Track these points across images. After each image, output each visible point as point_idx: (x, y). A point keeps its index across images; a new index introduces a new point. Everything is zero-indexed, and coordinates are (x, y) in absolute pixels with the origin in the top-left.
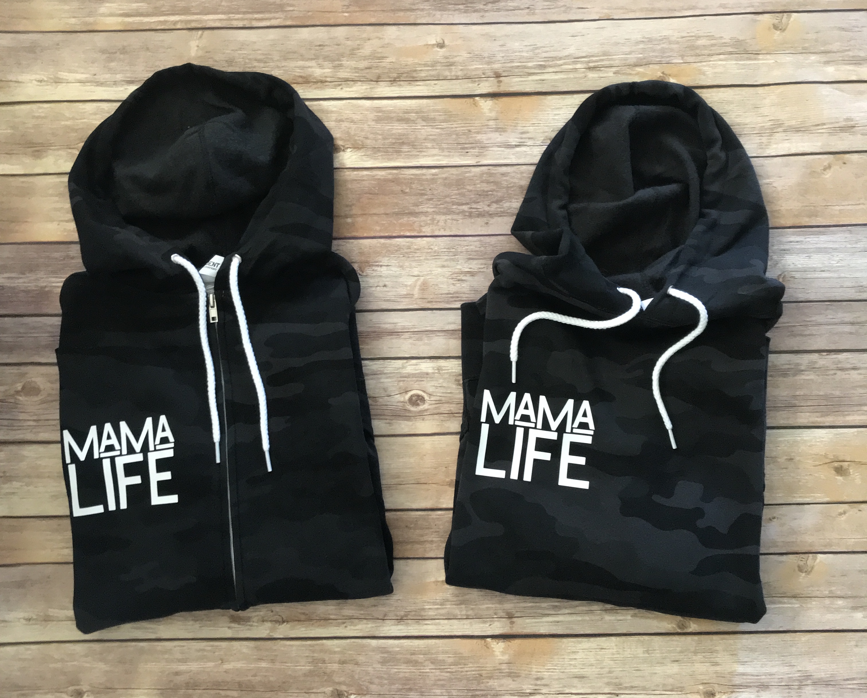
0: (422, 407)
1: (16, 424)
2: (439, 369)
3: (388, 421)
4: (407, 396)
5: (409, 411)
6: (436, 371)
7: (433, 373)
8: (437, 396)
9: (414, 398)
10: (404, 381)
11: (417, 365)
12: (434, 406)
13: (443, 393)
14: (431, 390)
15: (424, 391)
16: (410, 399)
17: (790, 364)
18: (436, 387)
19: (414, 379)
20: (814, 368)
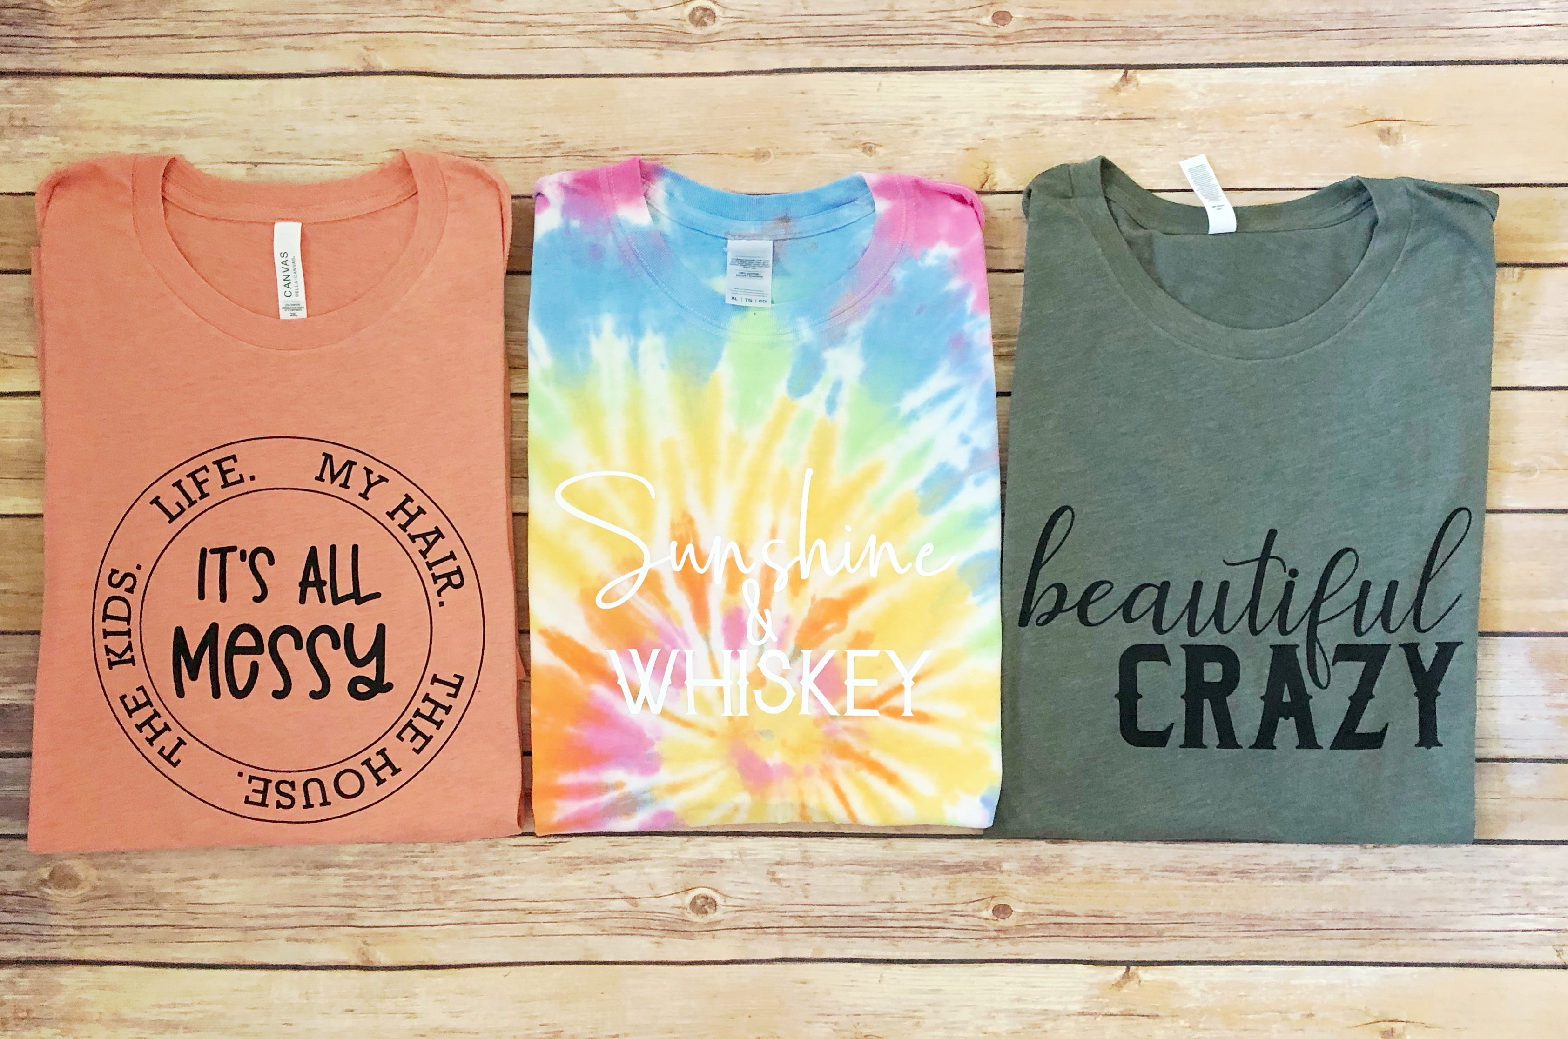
0: (712, 916)
1: (45, 931)
2: (741, 853)
3: (655, 939)
4: (689, 898)
5: (692, 923)
6: (737, 857)
7: (732, 860)
8: (736, 898)
9: (699, 902)
10: (682, 872)
11: (704, 845)
12: (732, 915)
13: (747, 893)
14: (727, 888)
15: (716, 891)
16: (693, 903)
17: (1313, 861)
18: (737, 883)
19: (701, 869)
20: (1352, 868)
